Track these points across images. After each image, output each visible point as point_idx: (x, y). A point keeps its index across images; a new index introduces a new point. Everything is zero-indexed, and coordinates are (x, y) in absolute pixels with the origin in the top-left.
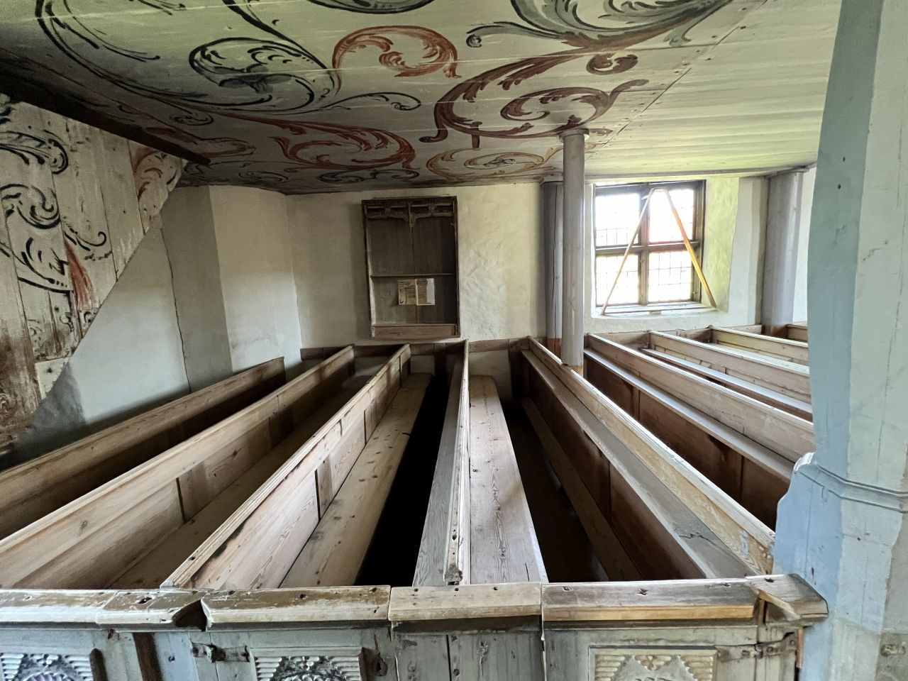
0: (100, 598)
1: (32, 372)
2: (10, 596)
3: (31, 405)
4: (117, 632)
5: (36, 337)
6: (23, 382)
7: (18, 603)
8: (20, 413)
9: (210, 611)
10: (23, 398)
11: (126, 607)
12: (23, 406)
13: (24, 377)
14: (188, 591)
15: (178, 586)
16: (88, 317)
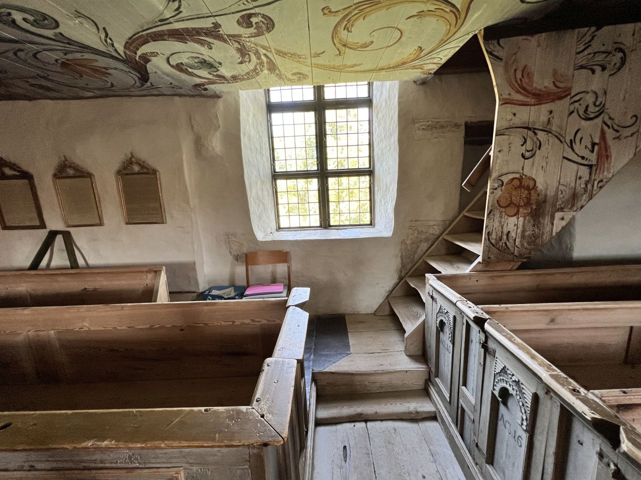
0: (549, 368)
1: (553, 218)
2: (508, 334)
3: (546, 237)
4: (552, 394)
5: (561, 196)
6: (546, 223)
7: (510, 339)
8: (539, 241)
9: (626, 441)
10: (543, 232)
11: (563, 385)
12: (542, 237)
13: (547, 220)
14: (612, 412)
15: (604, 401)
16: (600, 184)
